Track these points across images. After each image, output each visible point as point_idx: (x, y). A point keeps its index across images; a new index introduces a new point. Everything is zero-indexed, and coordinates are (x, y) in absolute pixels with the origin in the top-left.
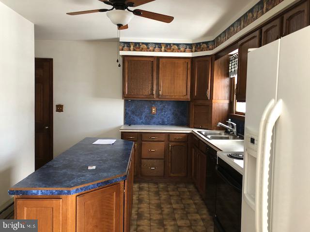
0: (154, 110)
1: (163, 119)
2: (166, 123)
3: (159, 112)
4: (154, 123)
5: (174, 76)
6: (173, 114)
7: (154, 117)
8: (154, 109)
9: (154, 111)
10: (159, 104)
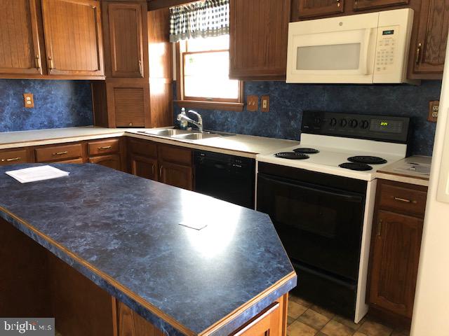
0: (29, 100)
1: (49, 117)
2: (57, 124)
3: (40, 103)
4: (33, 127)
5: (73, 33)
6: (68, 105)
7: (31, 114)
8: (28, 98)
9: (29, 103)
10: (38, 87)
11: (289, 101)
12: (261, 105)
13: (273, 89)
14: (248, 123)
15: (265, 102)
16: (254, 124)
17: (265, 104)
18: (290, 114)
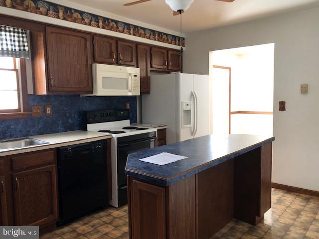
11: (66, 107)
12: (45, 111)
13: (53, 100)
14: (34, 126)
15: (48, 109)
16: (40, 126)
17: (49, 111)
18: (68, 115)
